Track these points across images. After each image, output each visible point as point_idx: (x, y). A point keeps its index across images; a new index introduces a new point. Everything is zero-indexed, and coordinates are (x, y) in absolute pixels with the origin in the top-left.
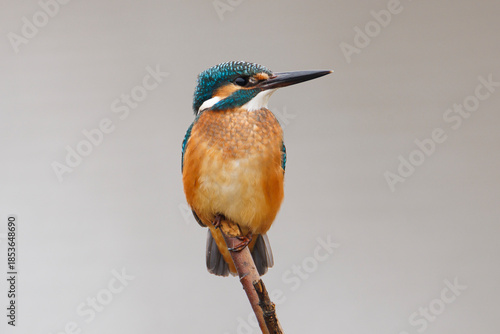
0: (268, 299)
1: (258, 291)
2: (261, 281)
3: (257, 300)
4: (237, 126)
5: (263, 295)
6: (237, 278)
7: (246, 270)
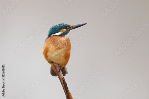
0: (65, 82)
1: (63, 80)
2: (63, 77)
3: (63, 82)
4: (61, 41)
5: (64, 81)
6: (58, 77)
7: (60, 74)
